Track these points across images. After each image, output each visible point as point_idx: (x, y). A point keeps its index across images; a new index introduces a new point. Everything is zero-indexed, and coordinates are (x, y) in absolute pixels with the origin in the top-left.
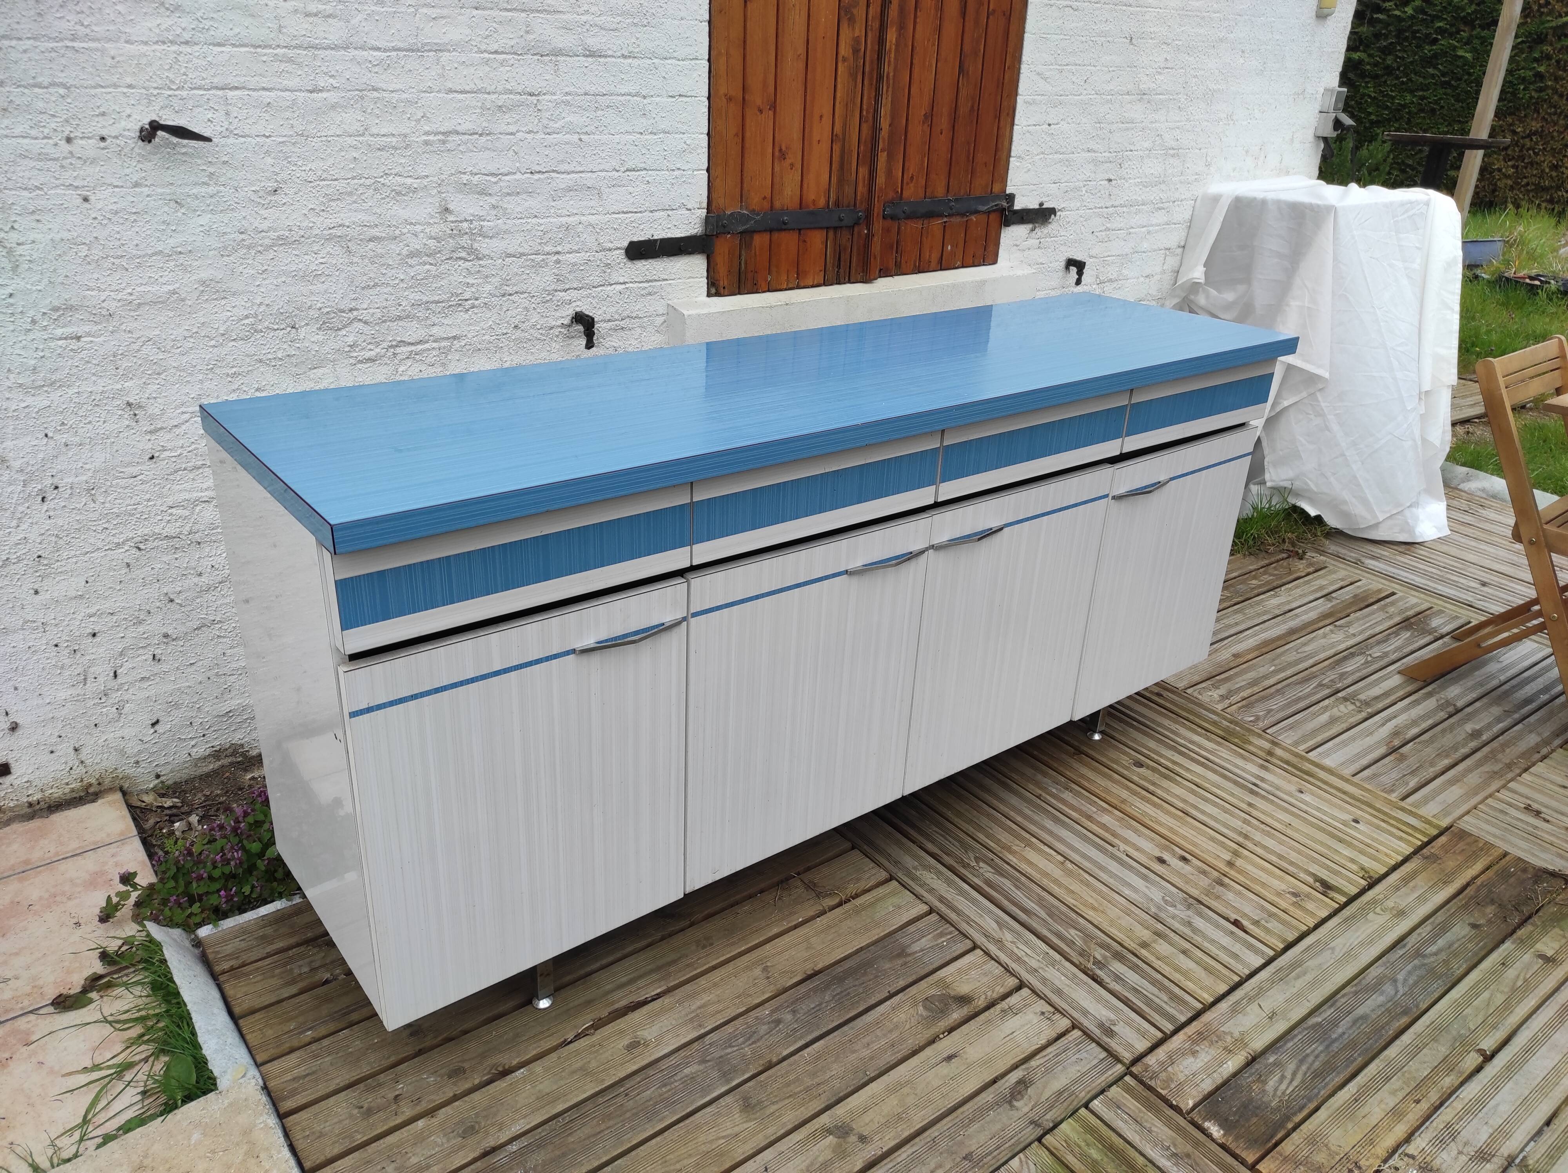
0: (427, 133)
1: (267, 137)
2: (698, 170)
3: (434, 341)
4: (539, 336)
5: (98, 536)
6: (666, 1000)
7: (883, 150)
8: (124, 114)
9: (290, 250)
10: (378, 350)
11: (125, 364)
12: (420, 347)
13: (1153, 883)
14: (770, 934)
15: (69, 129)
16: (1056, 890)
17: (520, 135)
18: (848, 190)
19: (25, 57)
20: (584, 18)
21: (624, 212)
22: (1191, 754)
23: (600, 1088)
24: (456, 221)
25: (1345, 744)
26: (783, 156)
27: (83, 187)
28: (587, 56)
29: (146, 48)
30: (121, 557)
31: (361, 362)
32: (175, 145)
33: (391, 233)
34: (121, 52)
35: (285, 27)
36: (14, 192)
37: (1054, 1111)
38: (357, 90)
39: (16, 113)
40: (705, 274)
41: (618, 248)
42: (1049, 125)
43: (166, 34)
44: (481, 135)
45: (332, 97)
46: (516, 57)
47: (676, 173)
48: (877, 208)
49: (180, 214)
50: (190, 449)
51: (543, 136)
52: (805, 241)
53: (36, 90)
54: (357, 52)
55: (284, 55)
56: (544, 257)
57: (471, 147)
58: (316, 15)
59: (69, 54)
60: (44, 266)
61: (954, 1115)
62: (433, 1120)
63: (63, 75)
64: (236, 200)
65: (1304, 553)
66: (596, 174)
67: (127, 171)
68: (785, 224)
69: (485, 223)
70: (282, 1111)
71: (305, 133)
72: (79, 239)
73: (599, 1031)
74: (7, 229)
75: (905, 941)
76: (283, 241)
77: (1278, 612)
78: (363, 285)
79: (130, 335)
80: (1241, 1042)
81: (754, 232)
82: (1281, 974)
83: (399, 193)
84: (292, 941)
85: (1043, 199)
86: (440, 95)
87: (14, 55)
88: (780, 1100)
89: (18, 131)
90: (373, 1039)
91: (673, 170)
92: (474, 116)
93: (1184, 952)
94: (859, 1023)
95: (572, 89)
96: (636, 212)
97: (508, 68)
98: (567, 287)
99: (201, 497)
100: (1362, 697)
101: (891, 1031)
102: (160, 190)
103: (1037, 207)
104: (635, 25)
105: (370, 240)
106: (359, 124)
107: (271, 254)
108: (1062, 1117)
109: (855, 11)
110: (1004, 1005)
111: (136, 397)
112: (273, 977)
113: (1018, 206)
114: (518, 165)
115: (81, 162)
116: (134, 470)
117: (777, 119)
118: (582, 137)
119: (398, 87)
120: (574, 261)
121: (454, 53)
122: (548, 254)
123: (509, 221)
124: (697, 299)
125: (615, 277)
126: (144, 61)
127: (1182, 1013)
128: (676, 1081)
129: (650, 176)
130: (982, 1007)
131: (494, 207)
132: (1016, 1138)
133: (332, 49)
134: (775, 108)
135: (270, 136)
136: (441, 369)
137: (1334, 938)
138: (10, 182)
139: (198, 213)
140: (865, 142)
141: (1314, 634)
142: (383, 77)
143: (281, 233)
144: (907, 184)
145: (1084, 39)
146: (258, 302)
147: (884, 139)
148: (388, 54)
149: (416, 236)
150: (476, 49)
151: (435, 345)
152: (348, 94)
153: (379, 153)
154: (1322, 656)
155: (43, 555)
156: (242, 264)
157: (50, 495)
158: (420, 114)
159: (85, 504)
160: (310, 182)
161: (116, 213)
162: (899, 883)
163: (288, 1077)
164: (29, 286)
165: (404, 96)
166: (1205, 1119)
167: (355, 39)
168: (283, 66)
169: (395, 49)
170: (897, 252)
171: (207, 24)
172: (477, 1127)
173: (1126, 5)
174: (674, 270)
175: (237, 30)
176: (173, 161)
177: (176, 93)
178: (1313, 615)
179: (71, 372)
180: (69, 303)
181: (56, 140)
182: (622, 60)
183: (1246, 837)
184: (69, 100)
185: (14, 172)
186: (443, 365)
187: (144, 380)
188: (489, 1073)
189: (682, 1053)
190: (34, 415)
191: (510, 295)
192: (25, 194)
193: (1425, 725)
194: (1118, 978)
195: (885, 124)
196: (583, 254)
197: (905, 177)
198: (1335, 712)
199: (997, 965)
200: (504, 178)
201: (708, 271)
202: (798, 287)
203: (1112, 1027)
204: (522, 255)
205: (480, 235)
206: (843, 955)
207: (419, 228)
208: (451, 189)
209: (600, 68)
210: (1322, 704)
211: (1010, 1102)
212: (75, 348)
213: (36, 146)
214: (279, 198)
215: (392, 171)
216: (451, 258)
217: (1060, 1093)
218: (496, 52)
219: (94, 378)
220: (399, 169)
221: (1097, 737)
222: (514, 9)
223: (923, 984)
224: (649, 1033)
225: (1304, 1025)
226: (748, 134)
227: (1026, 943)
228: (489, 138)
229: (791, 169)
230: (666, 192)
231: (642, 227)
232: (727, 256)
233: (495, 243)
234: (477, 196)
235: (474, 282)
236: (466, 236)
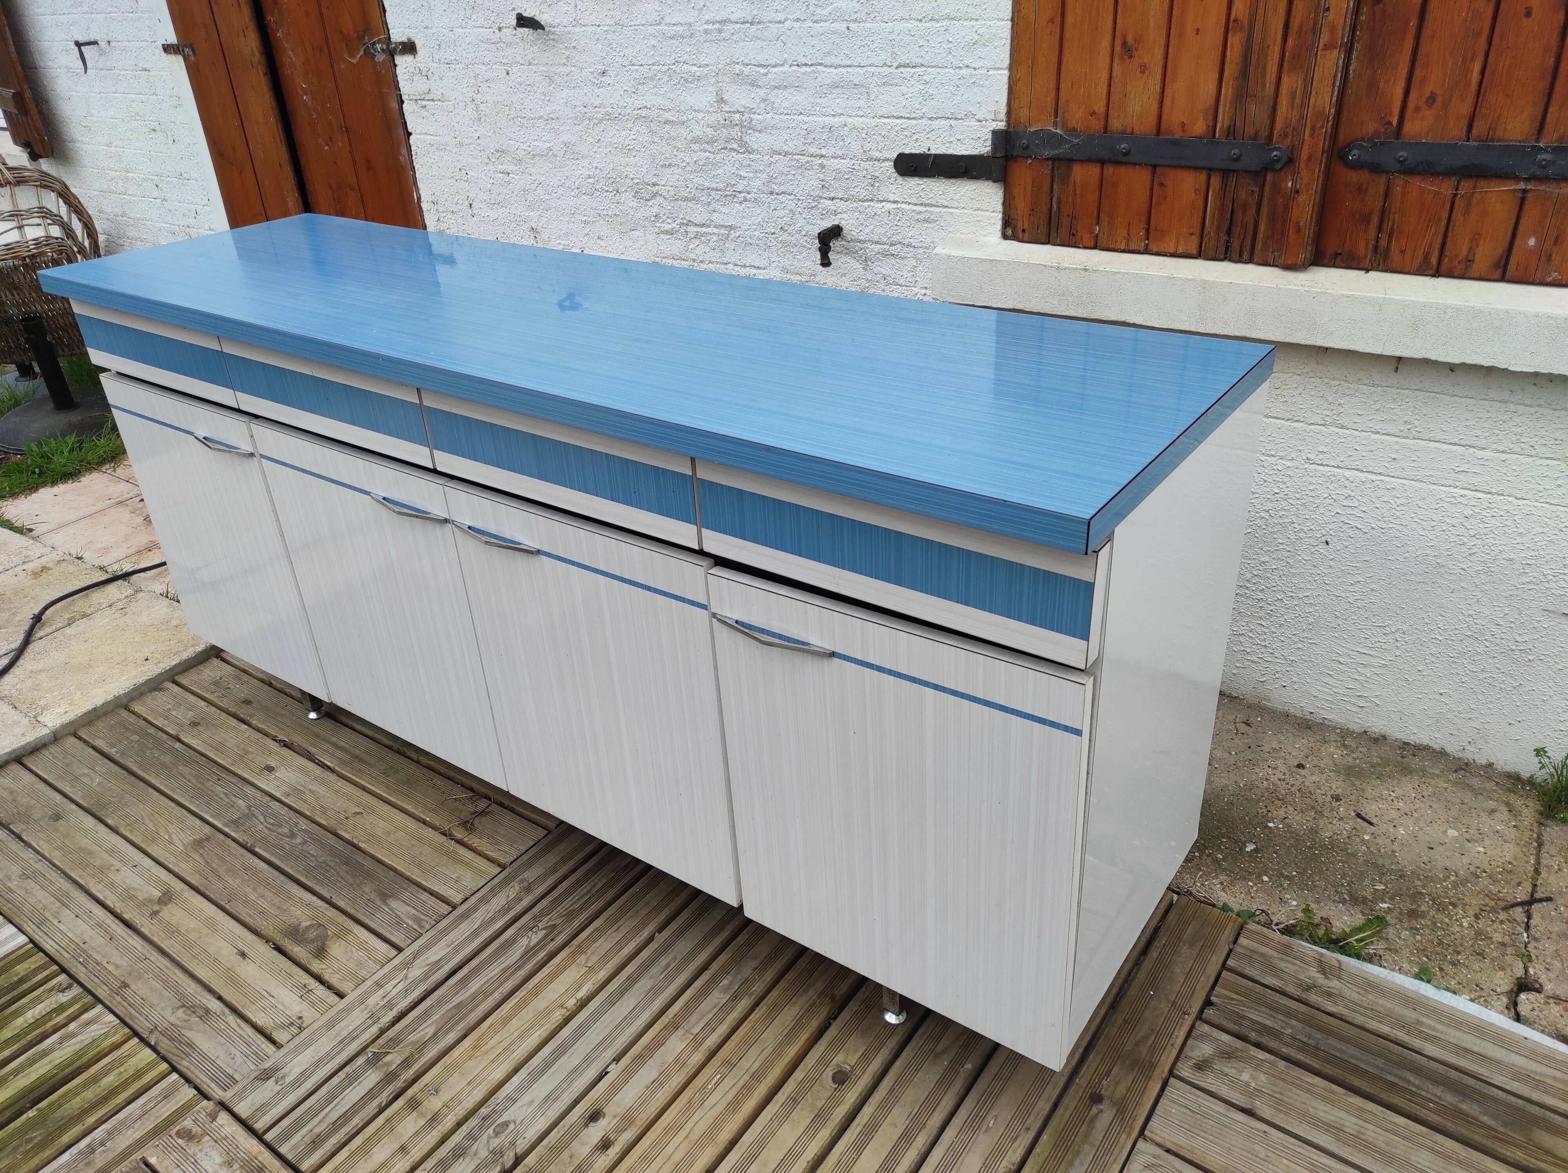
0: (707, 22)
2: (995, 69)
3: (716, 227)
4: (804, 243)
7: (1328, 47)
9: (613, 125)
10: (674, 225)
11: (529, 198)
12: (704, 230)
17: (788, 24)
18: (1257, 113)
21: (893, 117)
24: (730, 112)
26: (1128, 51)
27: (507, 64)
31: (664, 232)
36: (480, 66)
37: (168, 1042)
39: (478, 10)
40: (1000, 208)
41: (887, 160)
44: (752, 24)
47: (965, 71)
49: (551, 88)
51: (811, 24)
52: (1162, 185)
56: (809, 159)
57: (743, 37)
60: (491, 120)
64: (581, 79)
66: (865, 69)
67: (527, 53)
68: (1128, 154)
69: (756, 116)
72: (505, 102)
76: (609, 117)
78: (661, 163)
79: (531, 177)
81: (1071, 161)
89: (479, 23)
91: (960, 68)
96: (909, 118)
98: (832, 195)
102: (542, 69)
105: (665, 123)
106: (657, 14)
107: (602, 127)
108: (160, 1049)
110: (313, 983)
114: (785, 56)
115: (506, 46)
118: (852, 25)
120: (837, 167)
122: (812, 156)
123: (776, 116)
124: (986, 239)
125: (884, 193)
129: (929, 74)
130: (312, 969)
131: (764, 100)
132: (138, 1016)
135: (599, 26)
136: (720, 254)
139: (561, 88)
143: (608, 109)
144: (1417, 109)
146: (595, 165)
147: (1333, 29)
151: (715, 230)
153: (672, 41)
156: (586, 133)
160: (625, 66)
161: (521, 84)
162: (498, 874)
170: (1380, 230)
174: (957, 197)
176: (548, 46)
179: (506, 198)
180: (503, 148)
181: (495, 29)
186: (722, 251)
187: (539, 212)
191: (777, 194)
196: (848, 161)
197: (1413, 96)
199: (376, 971)
200: (772, 70)
201: (1004, 204)
202: (1146, 251)
204: (786, 154)
205: (750, 129)
206: (380, 857)
207: (701, 115)
208: (726, 79)
214: (606, 80)
216: (726, 148)
217: (191, 1045)
220: (686, 57)
223: (342, 919)
226: (1070, 20)
227: (407, 989)
228: (759, 27)
229: (1143, 72)
230: (949, 95)
231: (916, 137)
232: (1029, 189)
233: (762, 137)
234: (749, 88)
235: (746, 175)
236: (737, 128)
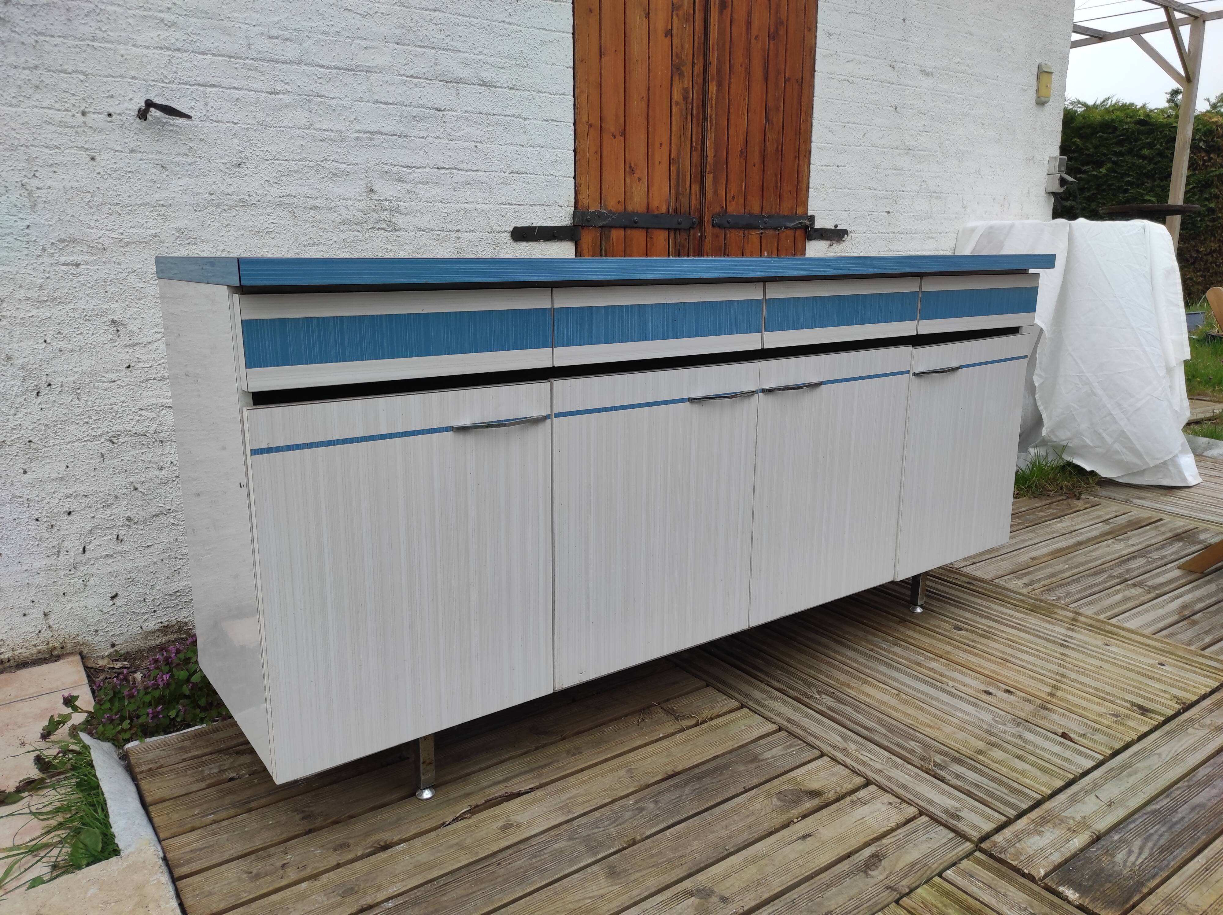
0: (358, 132)
1: (236, 124)
2: (567, 177)
5: (80, 428)
6: (539, 793)
7: (709, 173)
8: (127, 98)
9: (248, 211)
11: (113, 289)
13: (982, 708)
14: (634, 745)
15: (85, 105)
16: (894, 713)
17: (429, 139)
18: (684, 202)
19: (56, 49)
20: (479, 57)
21: (509, 204)
22: (1004, 621)
23: (474, 859)
24: (379, 200)
25: (1140, 614)
26: (633, 171)
27: (92, 149)
28: (481, 85)
29: (147, 51)
30: (97, 448)
32: (165, 123)
33: (328, 205)
34: (128, 52)
35: (253, 45)
36: (38, 149)
37: (909, 878)
38: (305, 95)
39: (45, 90)
41: (505, 231)
42: (838, 166)
43: (163, 42)
44: (399, 136)
45: (287, 98)
46: (427, 81)
47: (550, 178)
48: (707, 217)
49: (164, 176)
50: (160, 362)
51: (447, 142)
52: (651, 238)
53: (62, 75)
54: (306, 67)
55: (251, 65)
56: (447, 233)
57: (392, 145)
58: (277, 38)
59: (89, 50)
60: (56, 207)
61: (812, 881)
62: (317, 882)
63: (84, 65)
64: (209, 169)
65: (1080, 494)
66: (488, 173)
67: (127, 140)
68: (635, 223)
69: (402, 203)
70: (176, 876)
71: (265, 123)
72: (85, 188)
73: (475, 816)
74: (30, 176)
75: (758, 750)
76: (244, 204)
77: (1064, 532)
78: (304, 243)
79: (119, 266)
80: (1083, 824)
81: (612, 227)
82: (1113, 774)
83: (335, 175)
84: (206, 750)
85: (838, 223)
86: (368, 104)
87: (47, 47)
88: (644, 869)
89: (45, 104)
90: (268, 822)
91: (548, 175)
92: (394, 122)
93: (1019, 757)
94: (717, 810)
95: (469, 108)
96: (519, 205)
97: (421, 89)
99: (167, 403)
100: (1149, 583)
101: (747, 817)
102: (150, 157)
103: (833, 228)
104: (518, 65)
105: (311, 209)
106: (306, 120)
107: (234, 213)
108: (918, 883)
109: (684, 69)
110: (853, 797)
111: (120, 316)
112: (186, 776)
113: (817, 225)
114: (427, 161)
115: (92, 131)
116: (114, 376)
117: (627, 144)
118: (477, 144)
119: (337, 95)
120: (470, 238)
121: (380, 74)
122: (450, 231)
123: (420, 204)
125: (503, 254)
126: (145, 60)
127: (1022, 801)
128: (545, 854)
129: (530, 178)
130: (832, 799)
131: (409, 192)
132: (874, 900)
133: (288, 63)
134: (625, 135)
137: (1158, 747)
138: (36, 141)
139: (179, 176)
140: (696, 166)
141: (1099, 545)
142: (326, 87)
143: (242, 197)
144: (730, 201)
145: (860, 105)
146: (221, 249)
148: (330, 70)
149: (347, 208)
150: (396, 73)
152: (299, 98)
153: (321, 143)
154: (1109, 558)
155: (33, 440)
156: (210, 218)
157: (44, 390)
158: (353, 117)
159: (72, 401)
160: (267, 160)
161: (116, 170)
162: (750, 709)
163: (187, 849)
164: (43, 221)
165: (342, 102)
166: (1059, 884)
167: (305, 58)
168: (250, 72)
169: (335, 68)
171: (195, 37)
172: (356, 889)
173: (890, 83)
175: (217, 44)
176: (162, 136)
177: (168, 85)
178: (1095, 533)
179: (70, 292)
180: (73, 237)
181: (75, 113)
182: (508, 91)
183: (1063, 676)
184: (87, 85)
185: (39, 134)
187: (127, 303)
188: (371, 847)
189: (552, 833)
190: (37, 324)
192: (47, 151)
193: (1208, 602)
194: (958, 776)
195: (710, 153)
196: (478, 233)
197: (728, 195)
198: (1127, 593)
199: (844, 768)
200: (416, 170)
203: (958, 813)
204: (430, 230)
205: (398, 212)
206: (701, 761)
207: (350, 203)
208: (375, 175)
209: (491, 95)
210: (1114, 589)
211: (865, 872)
212: (75, 273)
213: (58, 116)
214: (242, 170)
215: (330, 158)
216: (375, 228)
217: (913, 865)
218: (412, 76)
219: (87, 298)
220: (336, 156)
221: (919, 610)
222: (426, 46)
223: (776, 782)
224: (521, 818)
225: (1143, 811)
226: (605, 153)
227: (870, 751)
228: (405, 139)
229: (639, 181)
230: (542, 191)
231: (524, 216)
232: (590, 245)
233: (409, 219)
234: (396, 182)
235: (393, 248)
236: (386, 212)
